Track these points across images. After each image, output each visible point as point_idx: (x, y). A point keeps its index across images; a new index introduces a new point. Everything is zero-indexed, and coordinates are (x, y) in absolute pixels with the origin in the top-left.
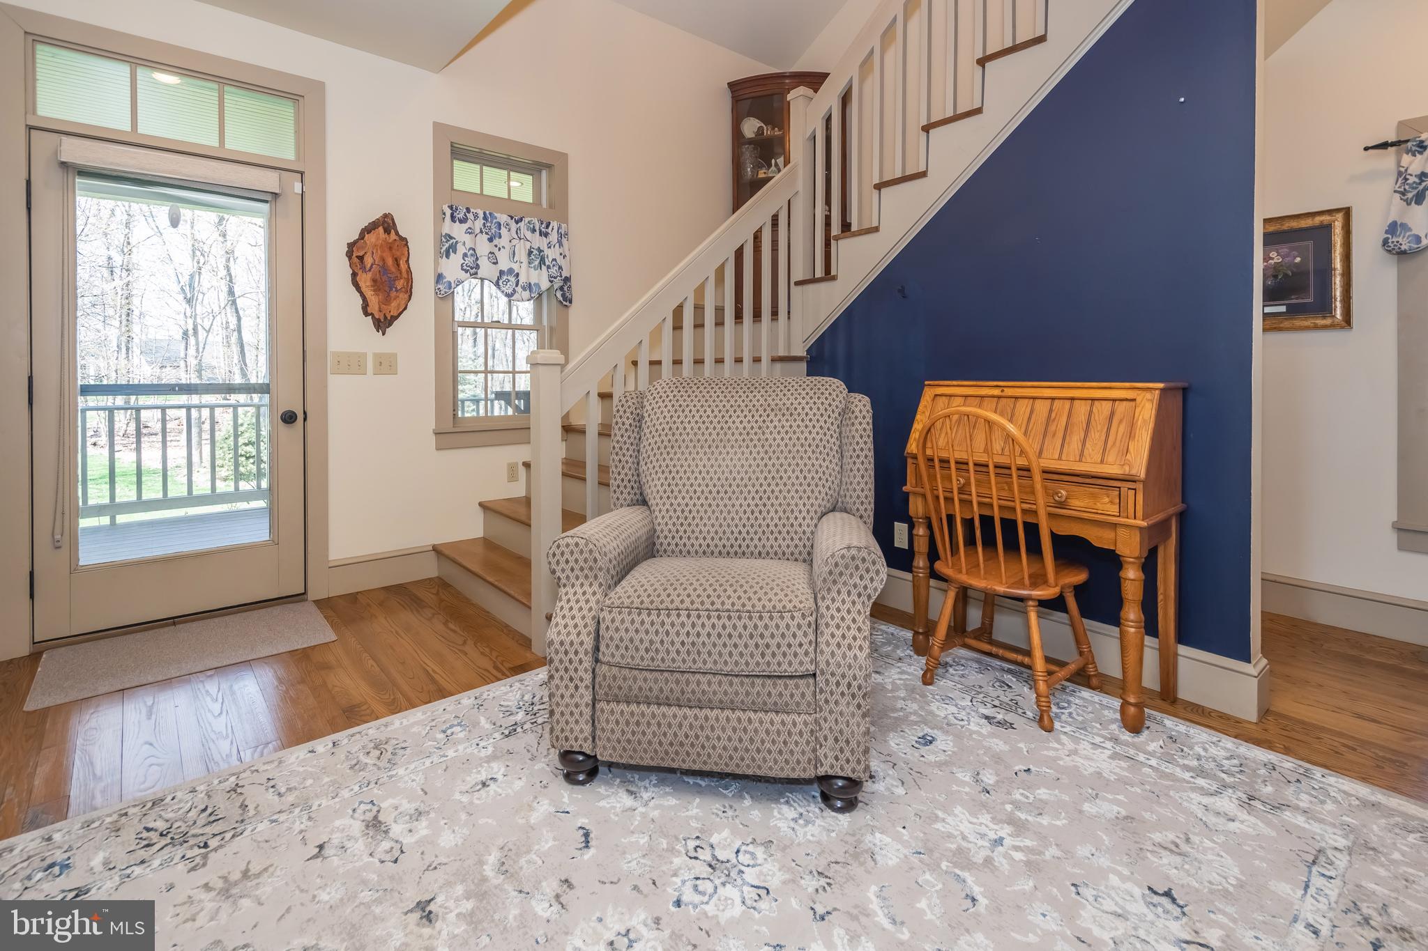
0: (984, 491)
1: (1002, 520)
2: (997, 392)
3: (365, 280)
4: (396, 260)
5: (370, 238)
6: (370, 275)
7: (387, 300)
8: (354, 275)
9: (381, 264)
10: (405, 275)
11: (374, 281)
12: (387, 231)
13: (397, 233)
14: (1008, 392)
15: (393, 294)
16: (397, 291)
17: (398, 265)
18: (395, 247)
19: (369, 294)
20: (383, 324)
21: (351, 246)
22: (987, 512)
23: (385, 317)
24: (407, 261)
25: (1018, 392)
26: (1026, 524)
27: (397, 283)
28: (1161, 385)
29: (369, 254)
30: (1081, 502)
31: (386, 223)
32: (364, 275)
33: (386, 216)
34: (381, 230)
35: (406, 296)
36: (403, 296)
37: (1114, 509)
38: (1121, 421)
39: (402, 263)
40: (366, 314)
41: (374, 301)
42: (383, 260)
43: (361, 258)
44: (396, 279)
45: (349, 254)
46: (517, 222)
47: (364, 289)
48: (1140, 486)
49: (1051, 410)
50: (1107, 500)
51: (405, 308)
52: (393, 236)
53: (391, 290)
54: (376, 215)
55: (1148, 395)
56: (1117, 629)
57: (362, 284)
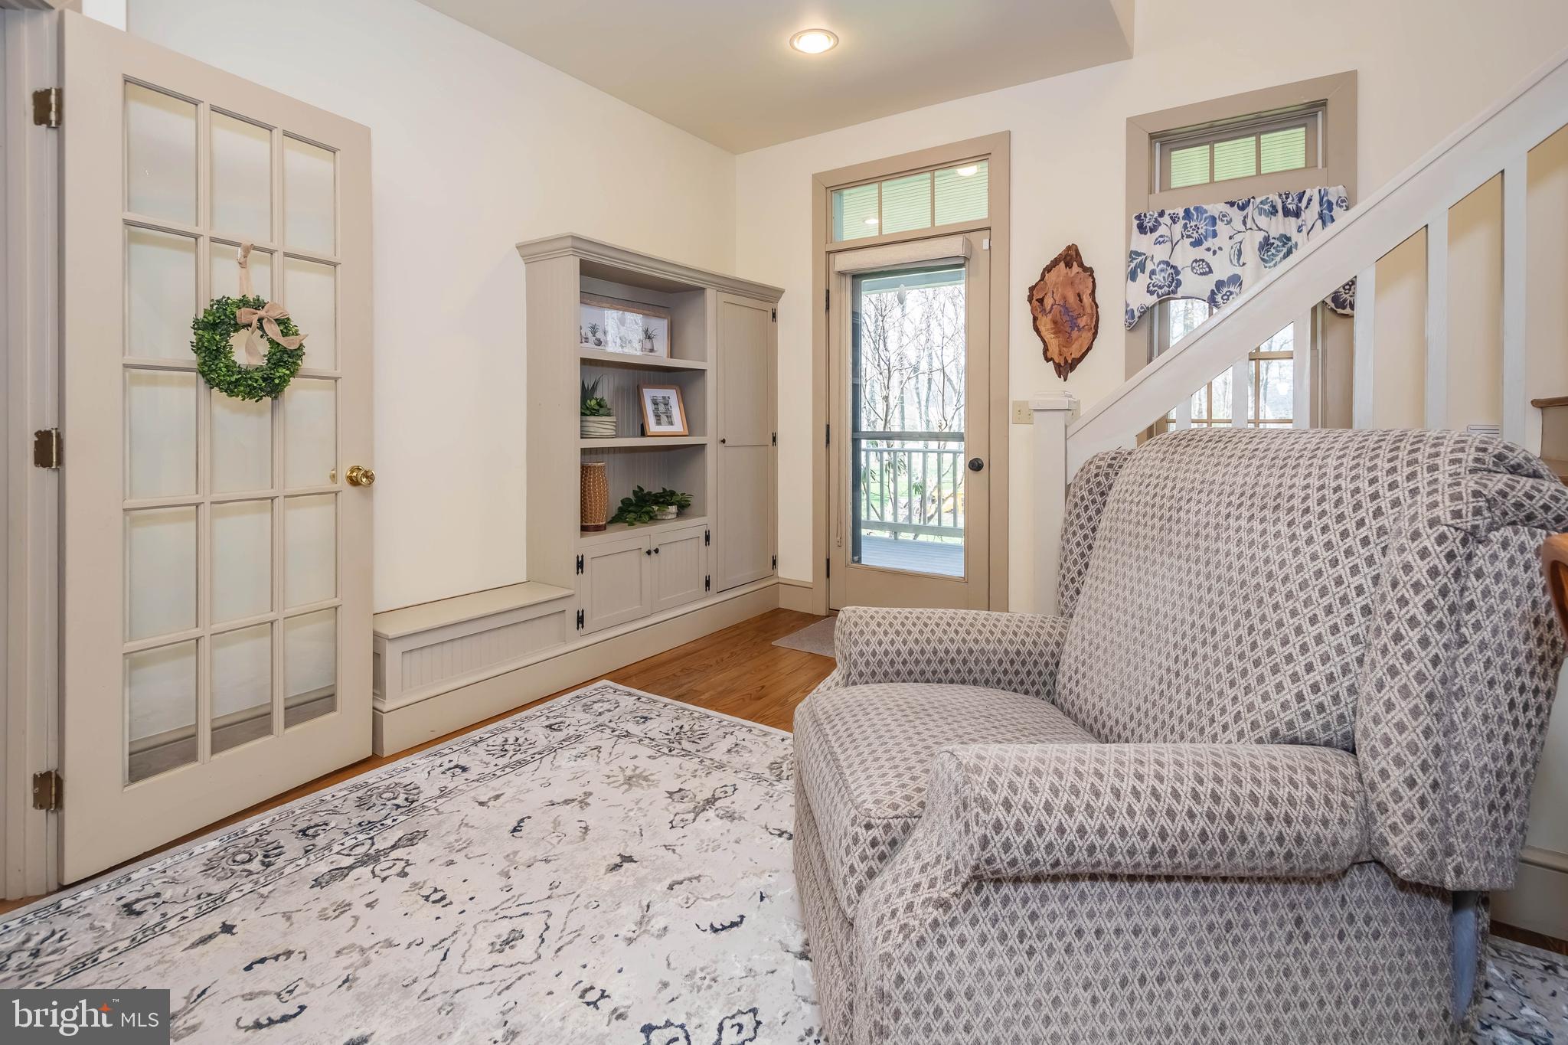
3: (1045, 324)
4: (1079, 295)
5: (1051, 277)
6: (1050, 316)
7: (1068, 342)
8: (1035, 319)
9: (1062, 303)
10: (1088, 310)
11: (1055, 322)
12: (1069, 265)
13: (1081, 265)
15: (1075, 334)
16: (1079, 330)
17: (1081, 301)
18: (1077, 281)
19: (1049, 336)
20: (1065, 368)
21: (1032, 289)
23: (1066, 361)
24: (1093, 291)
27: (1079, 321)
29: (1050, 294)
31: (1071, 257)
32: (1044, 318)
33: (1069, 248)
34: (1062, 264)
35: (1090, 334)
36: (1087, 335)
39: (1087, 300)
40: (1048, 360)
41: (1054, 344)
42: (1065, 298)
43: (1041, 301)
44: (1079, 316)
45: (1030, 299)
46: (1242, 208)
47: (1044, 333)
51: (1089, 349)
52: (1076, 268)
53: (1073, 329)
54: (1059, 250)
57: (1042, 329)
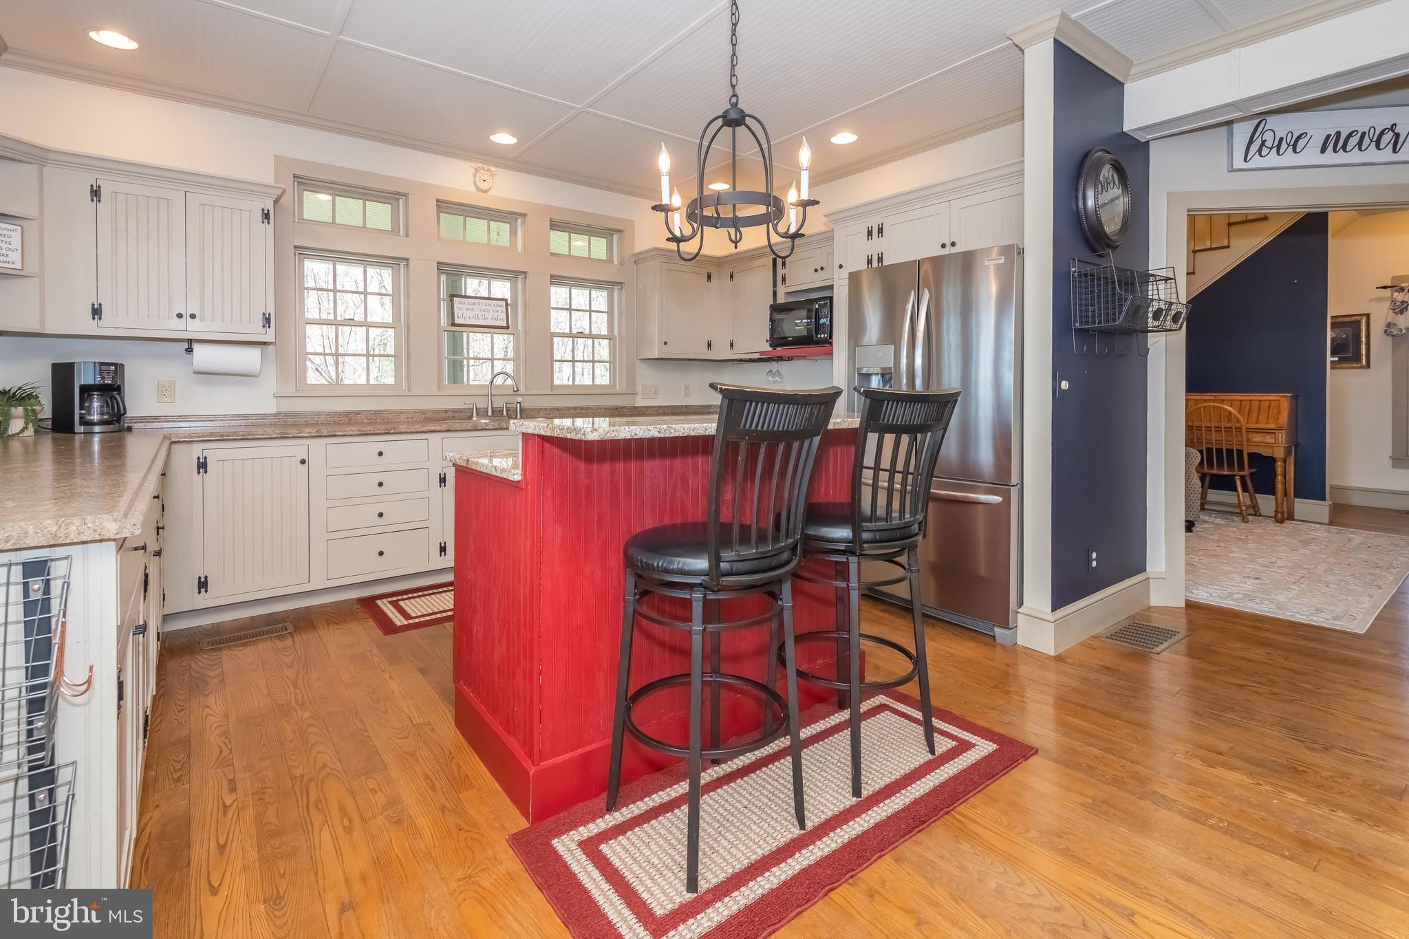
0: (1209, 437)
1: (1227, 449)
2: (1213, 398)
14: (1219, 398)
22: (1220, 447)
25: (1224, 398)
26: (1237, 450)
28: (1290, 395)
30: (1257, 438)
37: (1273, 441)
38: (1273, 410)
48: (1284, 431)
49: (1241, 405)
50: (1269, 437)
55: (1285, 398)
56: (1274, 497)
